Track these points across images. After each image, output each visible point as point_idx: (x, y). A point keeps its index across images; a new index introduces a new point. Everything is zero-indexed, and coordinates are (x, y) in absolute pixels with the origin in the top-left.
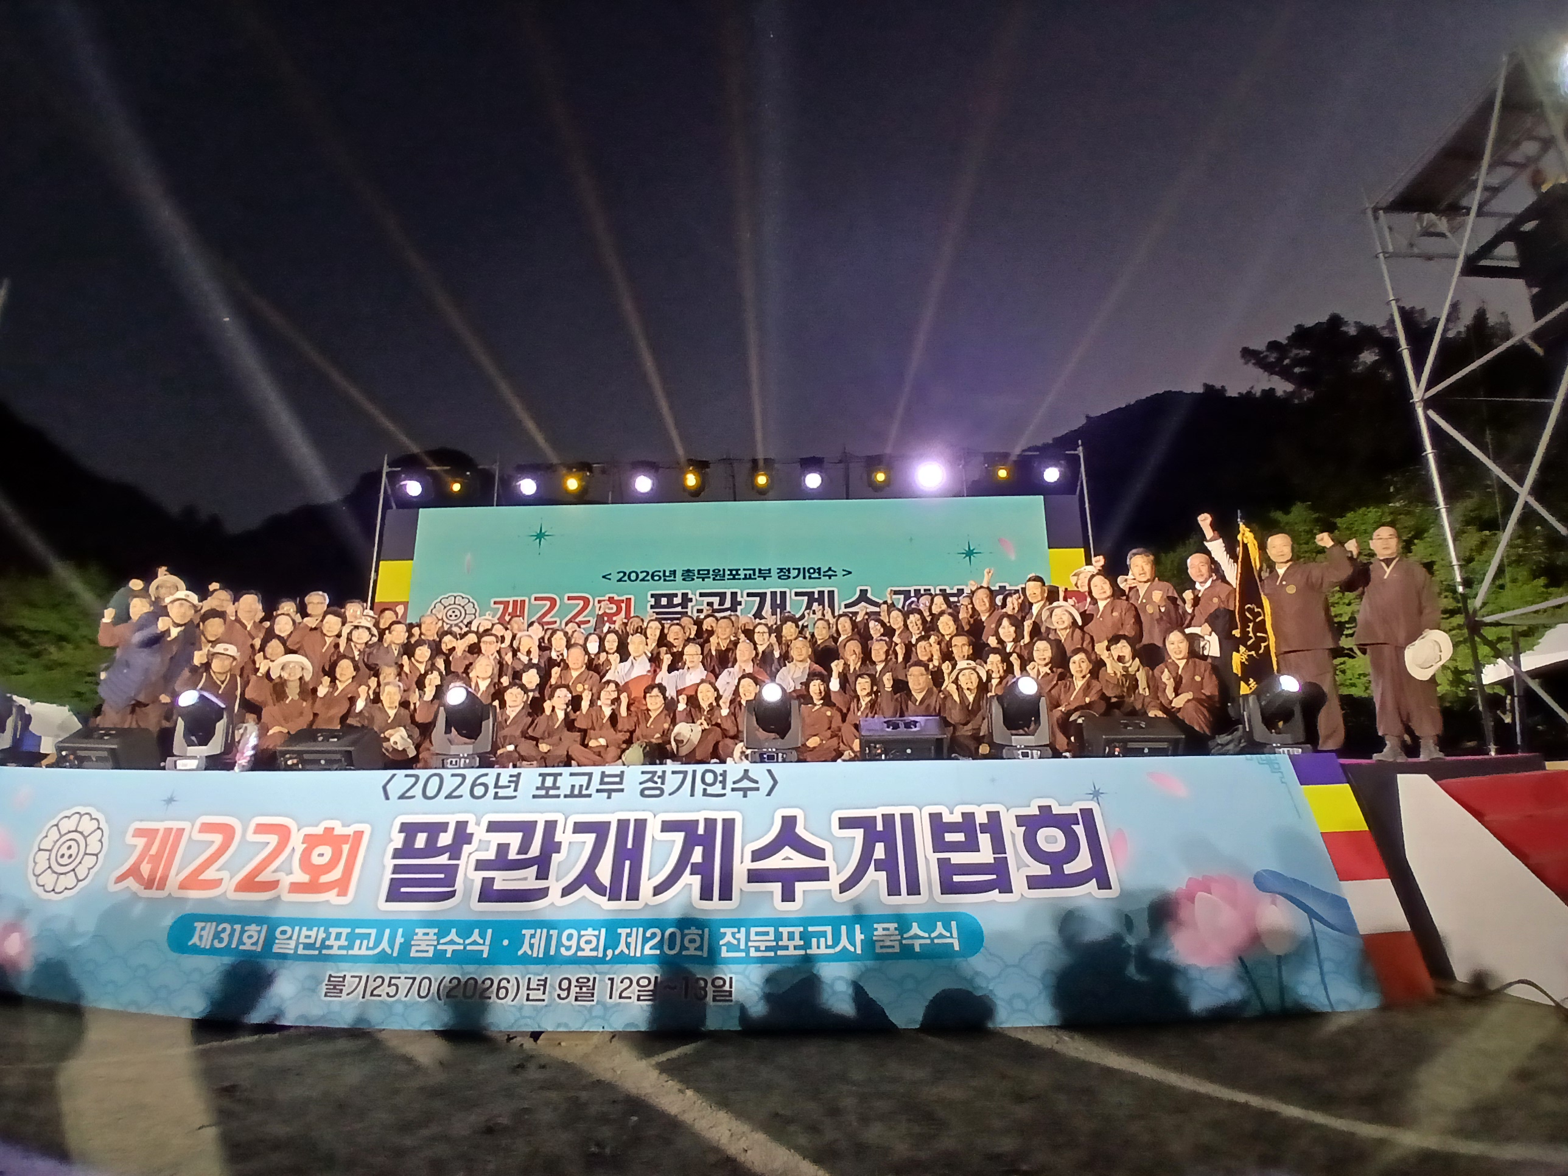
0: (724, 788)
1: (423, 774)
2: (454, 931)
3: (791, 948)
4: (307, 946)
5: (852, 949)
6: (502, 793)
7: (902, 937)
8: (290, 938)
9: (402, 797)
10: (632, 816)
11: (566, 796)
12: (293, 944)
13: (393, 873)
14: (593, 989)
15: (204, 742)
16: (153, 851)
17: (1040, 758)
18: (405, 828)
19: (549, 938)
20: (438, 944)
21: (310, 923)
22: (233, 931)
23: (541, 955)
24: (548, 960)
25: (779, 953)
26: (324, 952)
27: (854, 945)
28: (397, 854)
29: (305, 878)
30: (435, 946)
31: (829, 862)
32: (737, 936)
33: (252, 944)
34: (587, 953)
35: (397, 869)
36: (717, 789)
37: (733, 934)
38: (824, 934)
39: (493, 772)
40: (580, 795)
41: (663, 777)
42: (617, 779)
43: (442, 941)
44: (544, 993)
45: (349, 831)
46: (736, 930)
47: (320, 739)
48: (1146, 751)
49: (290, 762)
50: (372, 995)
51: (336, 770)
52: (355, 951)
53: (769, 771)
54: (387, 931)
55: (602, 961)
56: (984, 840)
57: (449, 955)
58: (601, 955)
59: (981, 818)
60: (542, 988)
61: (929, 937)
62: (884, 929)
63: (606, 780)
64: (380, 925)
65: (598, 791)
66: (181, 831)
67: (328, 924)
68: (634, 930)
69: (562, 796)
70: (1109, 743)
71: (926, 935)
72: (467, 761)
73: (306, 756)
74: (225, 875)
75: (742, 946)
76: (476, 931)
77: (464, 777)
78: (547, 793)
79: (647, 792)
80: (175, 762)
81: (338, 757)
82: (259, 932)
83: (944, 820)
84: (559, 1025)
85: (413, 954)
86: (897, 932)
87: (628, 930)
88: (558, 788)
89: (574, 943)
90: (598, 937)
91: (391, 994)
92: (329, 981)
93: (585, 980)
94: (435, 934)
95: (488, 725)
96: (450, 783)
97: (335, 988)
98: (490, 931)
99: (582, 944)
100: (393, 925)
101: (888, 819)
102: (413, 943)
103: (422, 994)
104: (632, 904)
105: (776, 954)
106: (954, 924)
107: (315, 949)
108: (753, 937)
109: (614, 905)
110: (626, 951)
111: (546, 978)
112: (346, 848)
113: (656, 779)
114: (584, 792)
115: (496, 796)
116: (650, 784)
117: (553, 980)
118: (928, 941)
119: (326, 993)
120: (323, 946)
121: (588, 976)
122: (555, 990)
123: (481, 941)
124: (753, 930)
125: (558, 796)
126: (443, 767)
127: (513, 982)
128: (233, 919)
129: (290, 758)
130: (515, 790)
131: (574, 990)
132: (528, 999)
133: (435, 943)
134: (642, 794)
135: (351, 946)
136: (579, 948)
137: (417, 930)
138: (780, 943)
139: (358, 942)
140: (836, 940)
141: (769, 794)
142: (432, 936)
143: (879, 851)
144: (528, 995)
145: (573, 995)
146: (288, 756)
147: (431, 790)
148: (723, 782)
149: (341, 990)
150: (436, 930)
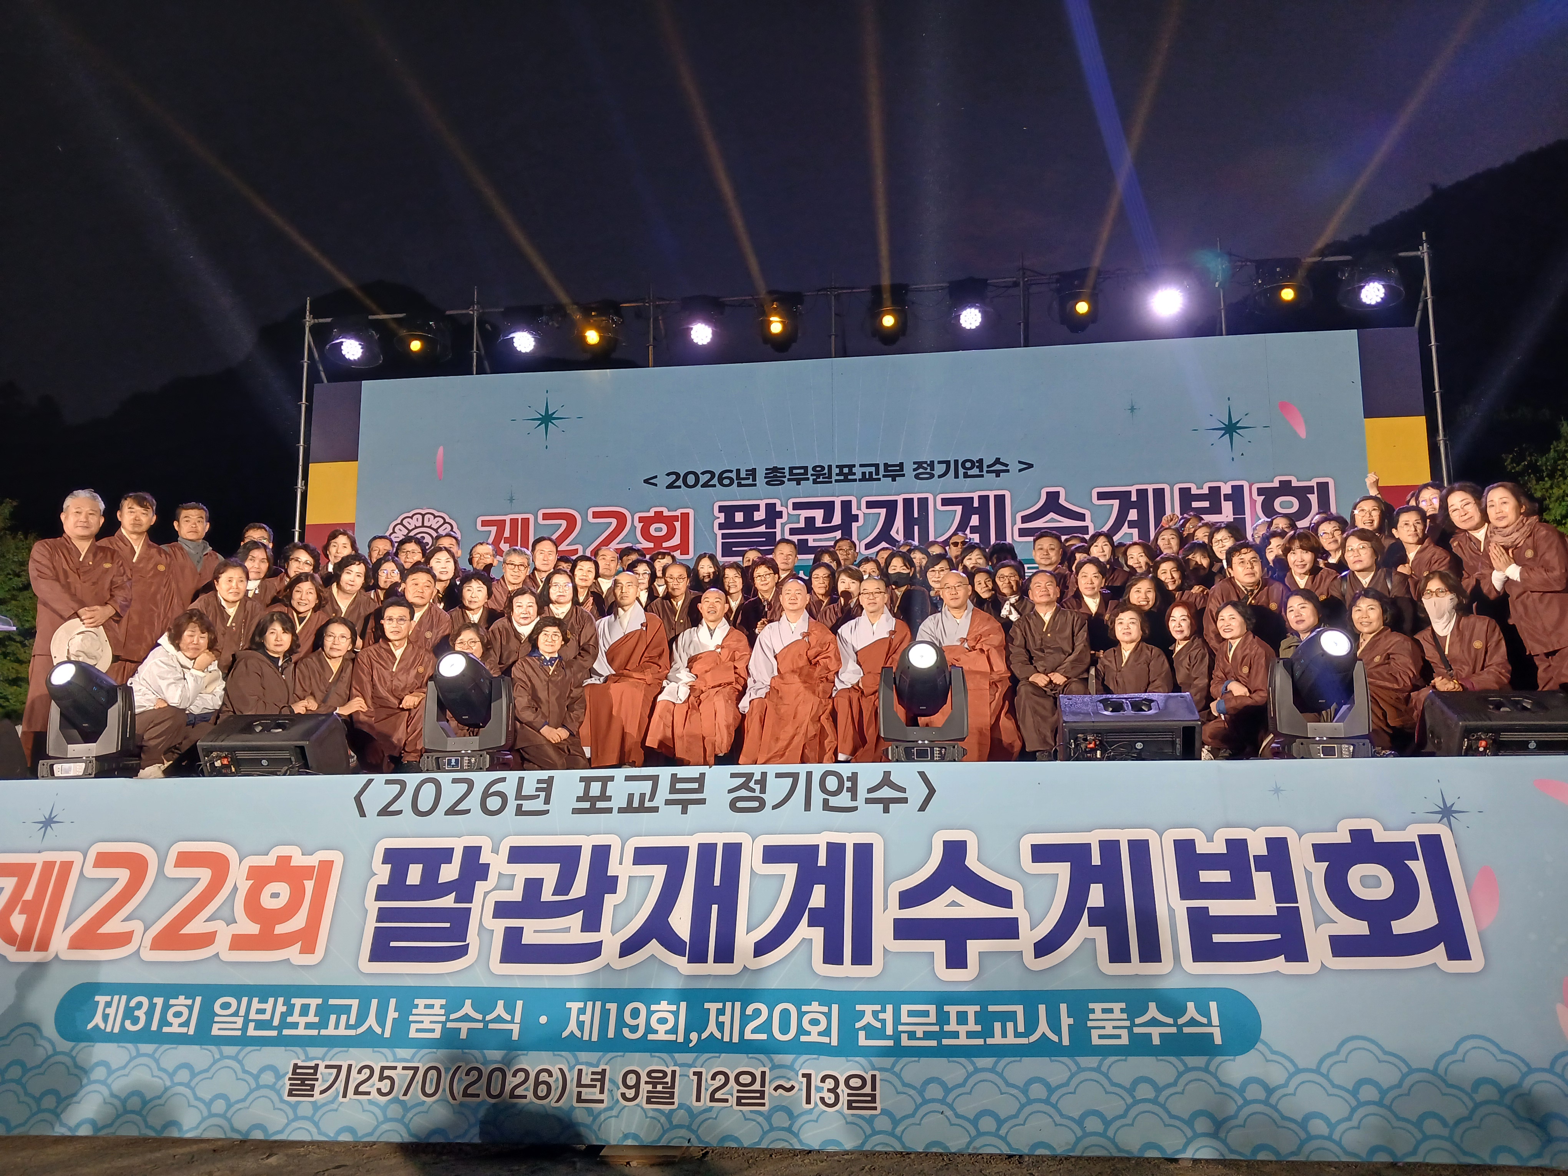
0: (854, 798)
1: (412, 779)
2: (468, 1002)
3: (963, 1035)
4: (260, 1025)
5: (1055, 1038)
6: (527, 805)
7: (1133, 1025)
8: (236, 1014)
9: (385, 812)
10: (720, 839)
11: (621, 810)
12: (240, 1021)
13: (378, 921)
14: (673, 1086)
15: (90, 737)
16: (29, 895)
17: (1353, 756)
18: (391, 856)
19: (605, 1013)
20: (448, 1020)
21: (264, 992)
22: (153, 1006)
23: (595, 1038)
24: (605, 1045)
25: (945, 1042)
26: (286, 1032)
27: (1058, 1031)
28: (382, 893)
29: (253, 929)
30: (444, 1024)
31: (1017, 911)
32: (881, 1016)
33: (180, 1025)
34: (661, 1036)
35: (384, 914)
36: (844, 799)
37: (875, 1014)
38: (1012, 1017)
39: (512, 776)
40: (642, 809)
41: (762, 782)
42: (696, 786)
43: (452, 1017)
44: (602, 1092)
45: (313, 861)
46: (878, 1007)
47: (260, 728)
48: (1532, 745)
49: (218, 764)
50: (357, 1092)
51: (284, 774)
52: (330, 1031)
53: (922, 775)
54: (374, 1002)
55: (683, 1047)
56: (1262, 881)
57: (463, 1035)
58: (681, 1039)
59: (1257, 847)
60: (598, 1084)
61: (1175, 1024)
62: (1104, 1011)
63: (679, 786)
64: (364, 994)
65: (668, 802)
66: (67, 867)
67: (288, 992)
68: (729, 1005)
69: (615, 810)
70: (1468, 732)
71: (1170, 1021)
72: (473, 760)
73: (240, 755)
74: (137, 926)
75: (889, 1031)
76: (501, 1003)
77: (470, 784)
78: (593, 805)
79: (739, 804)
80: (52, 766)
81: (286, 755)
82: (190, 1008)
83: (1199, 851)
84: (626, 1136)
85: (413, 1034)
86: (1125, 1016)
87: (720, 1005)
88: (609, 799)
89: (641, 1021)
90: (676, 1014)
91: (384, 1091)
92: (294, 1073)
93: (661, 1075)
94: (442, 1007)
95: (500, 708)
96: (451, 792)
97: (303, 1084)
98: (520, 1003)
99: (654, 1024)
100: (383, 993)
101: (1110, 848)
102: (411, 1018)
103: (429, 1091)
104: (723, 969)
105: (939, 1042)
106: (1213, 1005)
107: (274, 1028)
108: (904, 1018)
109: (698, 969)
110: (718, 1035)
111: (604, 1071)
112: (309, 885)
113: (752, 784)
114: (647, 804)
115: (520, 811)
116: (744, 793)
117: (616, 1072)
118: (1173, 1030)
119: (290, 1091)
120: (284, 1024)
121: (664, 1068)
122: (618, 1088)
123: (508, 1018)
124: (905, 1009)
125: (609, 810)
126: (439, 769)
127: (556, 1073)
128: (150, 990)
129: (220, 758)
130: (547, 801)
131: (645, 1088)
132: (579, 1100)
133: (443, 1019)
134: (733, 806)
135: (323, 1024)
136: (649, 1030)
137: (416, 1001)
138: (946, 1028)
139: (333, 1018)
140: (1032, 1024)
141: (922, 808)
142: (437, 1010)
143: (1096, 896)
144: (579, 1093)
145: (643, 1095)
146: (214, 754)
147: (424, 806)
148: (853, 791)
149: (313, 1086)
150: (443, 1002)
